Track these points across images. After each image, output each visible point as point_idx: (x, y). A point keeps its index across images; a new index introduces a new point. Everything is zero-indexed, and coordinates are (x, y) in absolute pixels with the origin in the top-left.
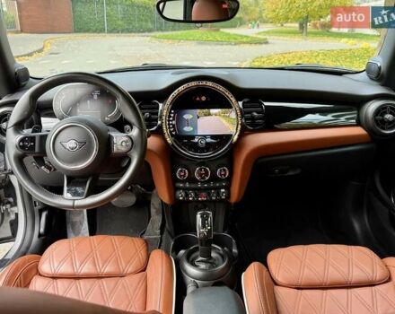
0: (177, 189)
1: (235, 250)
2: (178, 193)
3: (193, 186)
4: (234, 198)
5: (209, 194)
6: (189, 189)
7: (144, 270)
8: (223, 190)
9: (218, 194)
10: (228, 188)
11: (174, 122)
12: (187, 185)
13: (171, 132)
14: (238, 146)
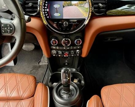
0: (52, 49)
1: (83, 82)
2: (53, 51)
3: (61, 48)
4: (84, 55)
5: (70, 53)
6: (59, 50)
7: (33, 96)
8: (78, 51)
9: (75, 53)
10: (81, 49)
11: (48, 10)
12: (58, 48)
13: (46, 17)
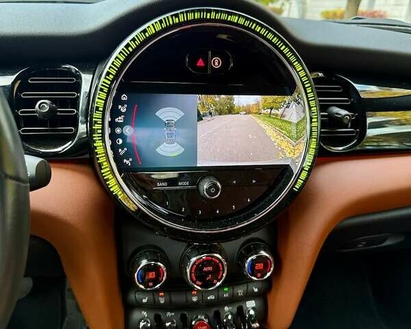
12: (162, 300)
13: (118, 159)
14: (300, 201)
